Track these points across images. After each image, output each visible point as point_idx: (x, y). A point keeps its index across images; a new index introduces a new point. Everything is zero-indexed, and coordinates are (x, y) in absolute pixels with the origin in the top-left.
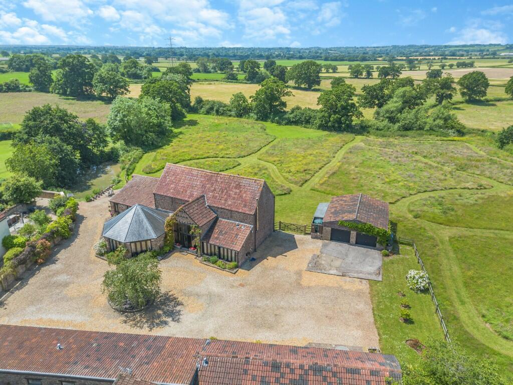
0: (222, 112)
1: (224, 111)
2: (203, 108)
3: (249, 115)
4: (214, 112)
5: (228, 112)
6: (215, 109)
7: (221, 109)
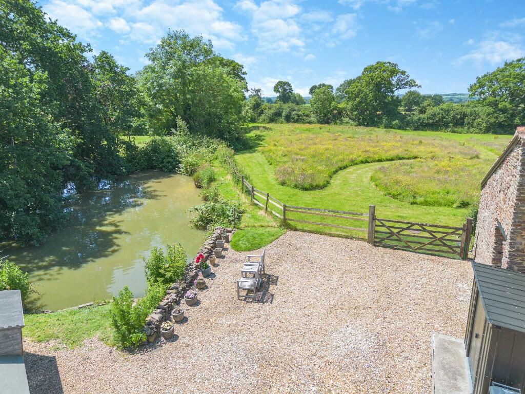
0: (296, 117)
1: (299, 116)
2: (263, 115)
3: (341, 120)
4: (283, 119)
5: (305, 118)
6: (284, 114)
7: (293, 113)
